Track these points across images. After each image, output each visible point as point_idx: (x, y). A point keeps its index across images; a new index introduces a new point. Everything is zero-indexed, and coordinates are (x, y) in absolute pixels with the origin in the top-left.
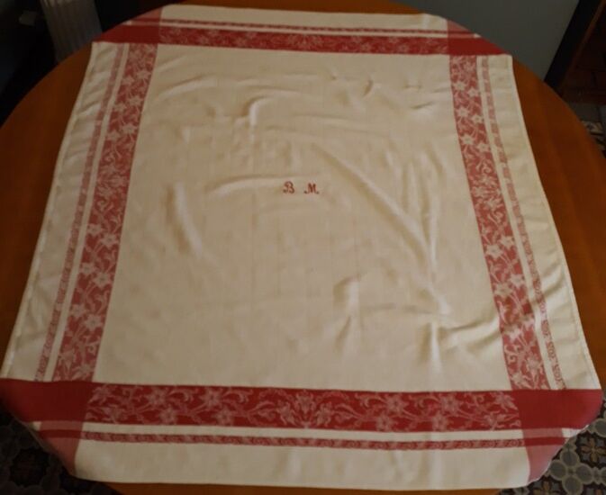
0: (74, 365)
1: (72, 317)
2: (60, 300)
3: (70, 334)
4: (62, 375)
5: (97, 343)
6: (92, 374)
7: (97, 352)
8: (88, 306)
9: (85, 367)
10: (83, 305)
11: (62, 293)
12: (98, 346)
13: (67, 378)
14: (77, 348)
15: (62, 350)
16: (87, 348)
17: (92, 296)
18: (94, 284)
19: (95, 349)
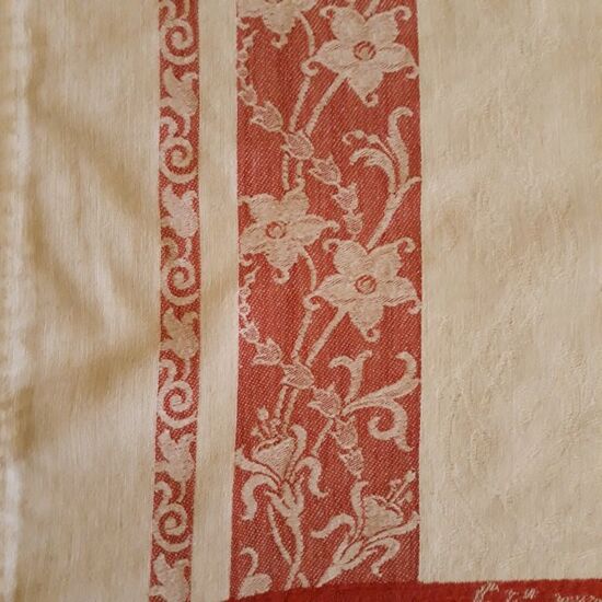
0: (315, 514)
1: (256, 267)
2: (182, 174)
3: (268, 353)
4: (273, 564)
5: (402, 387)
6: (412, 541)
7: (413, 433)
8: (321, 201)
9: (375, 515)
10: (297, 195)
11: (185, 134)
12: (412, 403)
13: (297, 577)
14: (314, 422)
15: (245, 441)
16: (363, 415)
17: (329, 142)
18: (326, 76)
19: (400, 416)
